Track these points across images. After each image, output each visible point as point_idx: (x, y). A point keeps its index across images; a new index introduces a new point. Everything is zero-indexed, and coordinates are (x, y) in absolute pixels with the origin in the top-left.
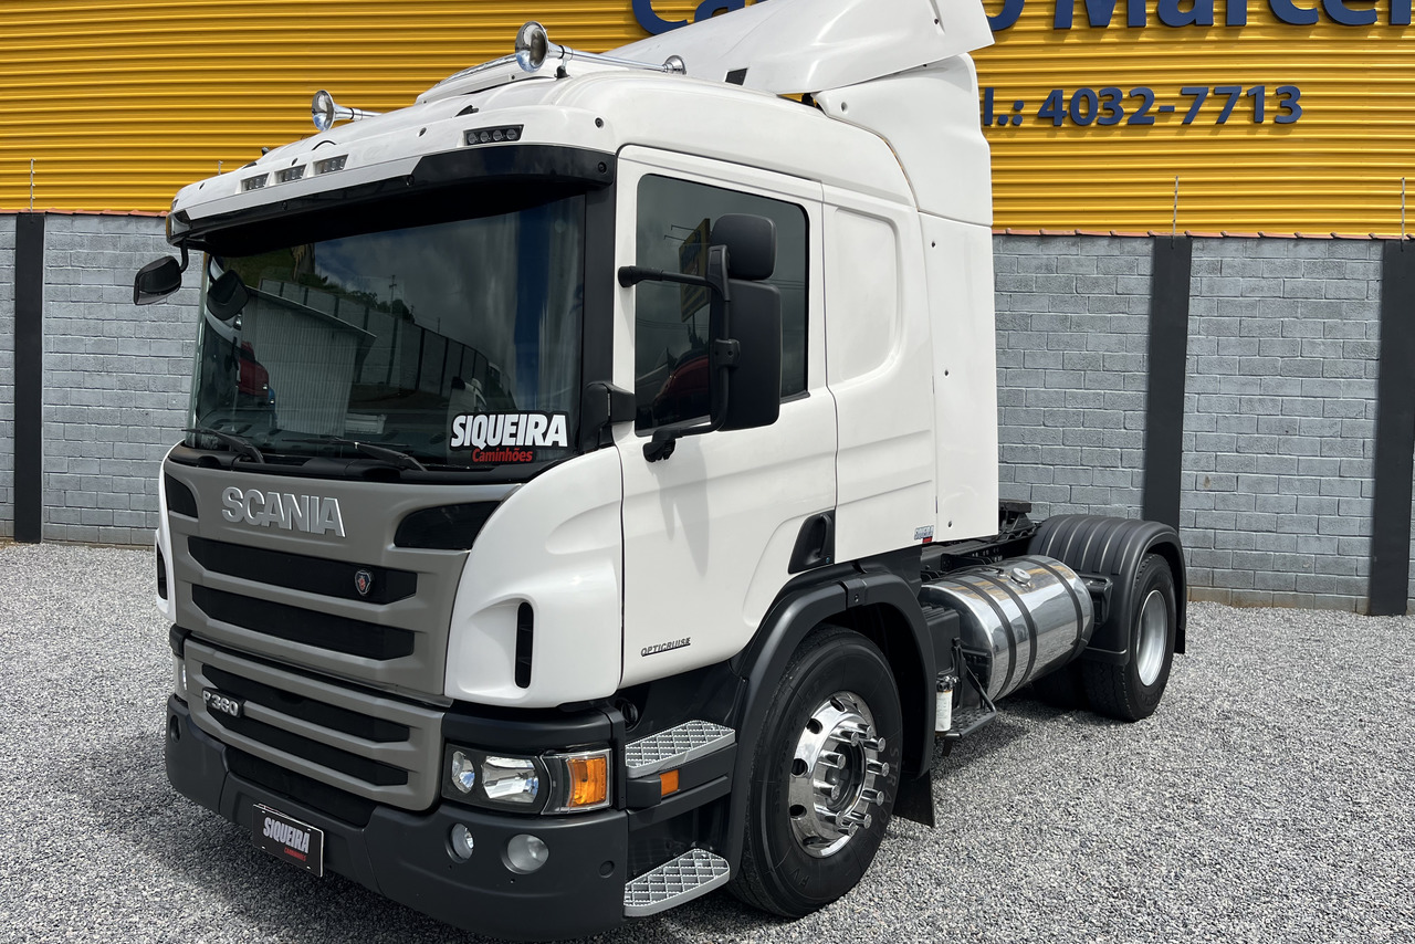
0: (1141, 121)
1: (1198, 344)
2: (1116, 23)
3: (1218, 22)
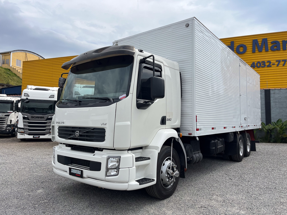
0: (269, 66)
1: (272, 104)
2: (264, 51)
3: (281, 49)
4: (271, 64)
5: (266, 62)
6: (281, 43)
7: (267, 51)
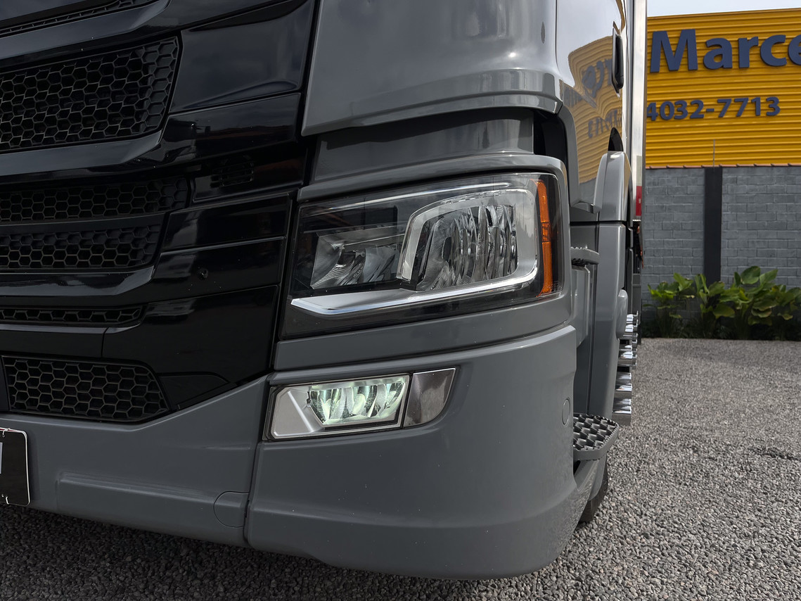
0: (697, 116)
2: (682, 68)
3: (735, 66)
4: (704, 110)
5: (688, 104)
6: (734, 45)
7: (692, 69)
